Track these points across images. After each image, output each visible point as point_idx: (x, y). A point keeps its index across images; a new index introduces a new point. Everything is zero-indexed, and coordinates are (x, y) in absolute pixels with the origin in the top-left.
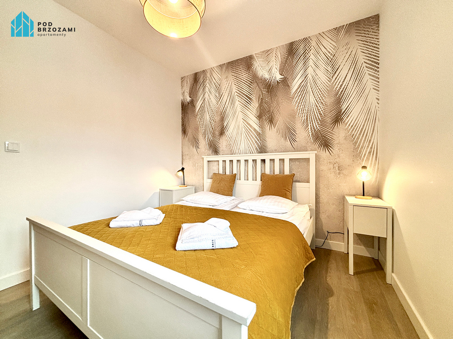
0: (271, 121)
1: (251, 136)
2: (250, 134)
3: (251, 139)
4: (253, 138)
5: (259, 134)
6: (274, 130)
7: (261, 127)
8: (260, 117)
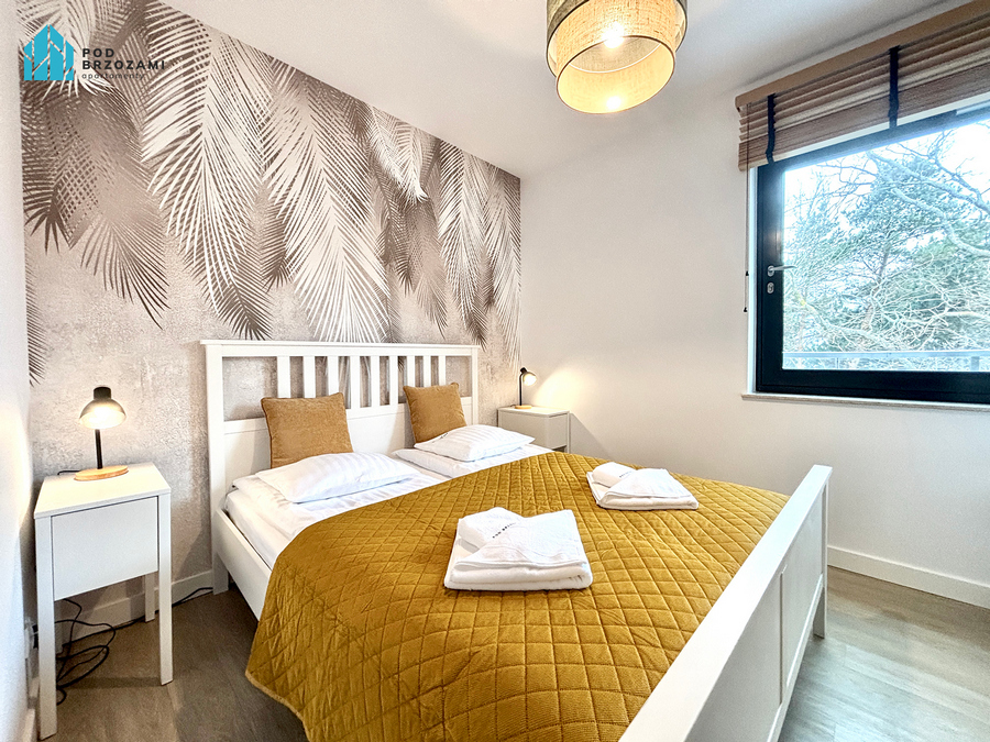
0: (408, 276)
1: (368, 298)
2: (365, 293)
3: (367, 306)
4: (371, 304)
5: (384, 299)
6: (414, 296)
7: (389, 283)
8: (386, 259)
